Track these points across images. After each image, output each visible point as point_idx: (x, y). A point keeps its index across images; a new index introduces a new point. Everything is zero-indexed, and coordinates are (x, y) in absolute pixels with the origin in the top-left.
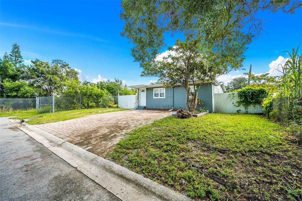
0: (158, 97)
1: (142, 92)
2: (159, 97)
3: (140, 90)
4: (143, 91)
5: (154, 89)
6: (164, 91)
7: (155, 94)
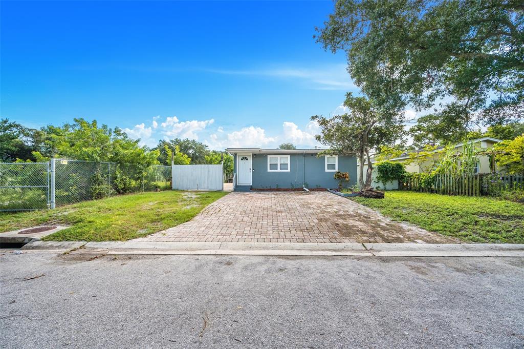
0: (277, 169)
1: (242, 159)
2: (279, 170)
3: (239, 156)
4: (245, 158)
5: (269, 156)
6: (287, 160)
7: (270, 164)
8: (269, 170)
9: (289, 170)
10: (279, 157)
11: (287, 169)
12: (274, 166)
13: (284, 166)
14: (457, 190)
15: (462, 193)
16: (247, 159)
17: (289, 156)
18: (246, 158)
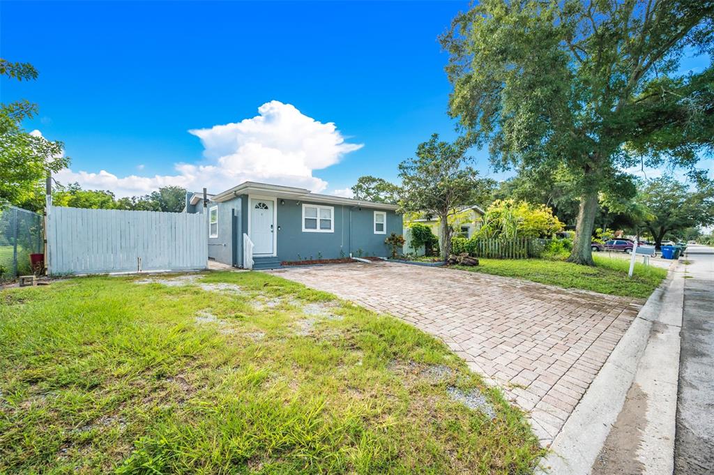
0: (316, 228)
1: (257, 207)
2: (318, 230)
3: (251, 201)
4: (262, 205)
5: (304, 206)
6: (330, 214)
7: (306, 219)
8: (304, 230)
9: (332, 231)
10: (319, 207)
11: (330, 229)
12: (311, 223)
13: (326, 223)
14: (503, 254)
15: (509, 256)
16: (266, 208)
17: (333, 208)
18: (264, 205)
